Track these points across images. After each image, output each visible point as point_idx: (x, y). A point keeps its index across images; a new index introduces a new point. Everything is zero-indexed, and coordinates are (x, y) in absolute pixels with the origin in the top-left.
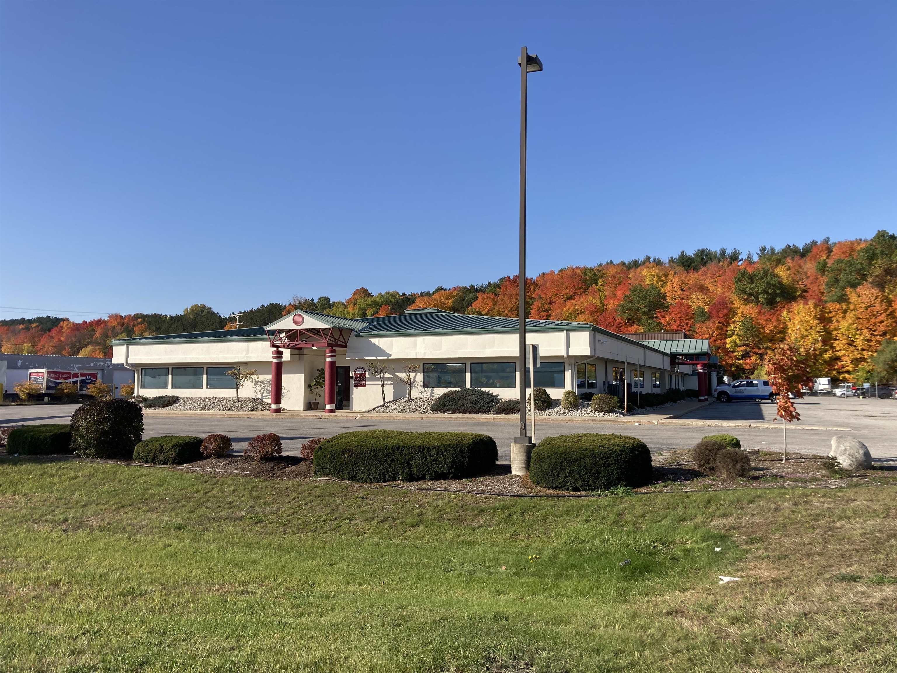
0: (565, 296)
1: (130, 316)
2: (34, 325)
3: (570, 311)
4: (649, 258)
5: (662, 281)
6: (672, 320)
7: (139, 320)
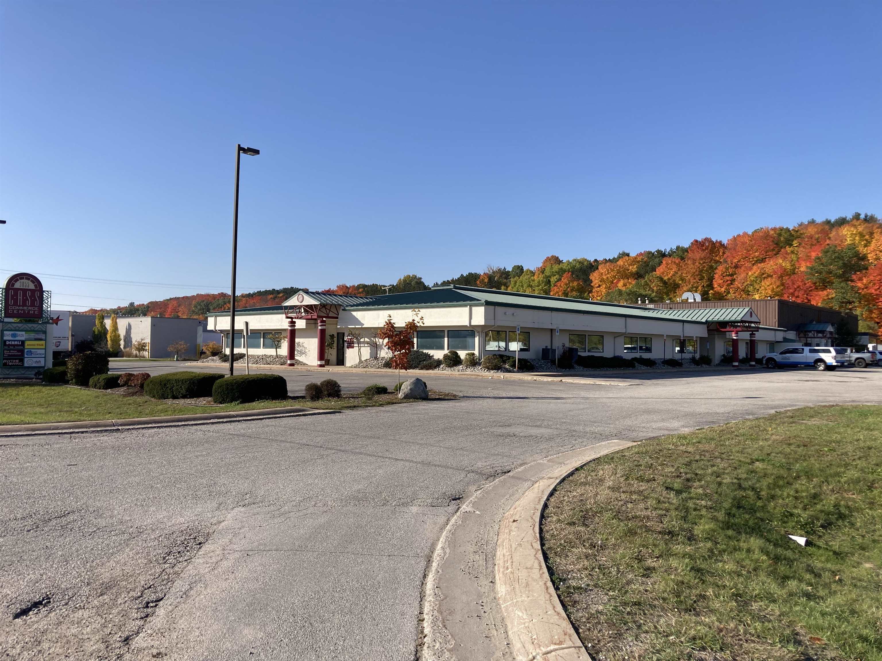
0: (755, 259)
1: (354, 286)
2: (281, 295)
3: (756, 275)
4: (859, 215)
5: (866, 240)
6: (870, 283)
7: (361, 290)
